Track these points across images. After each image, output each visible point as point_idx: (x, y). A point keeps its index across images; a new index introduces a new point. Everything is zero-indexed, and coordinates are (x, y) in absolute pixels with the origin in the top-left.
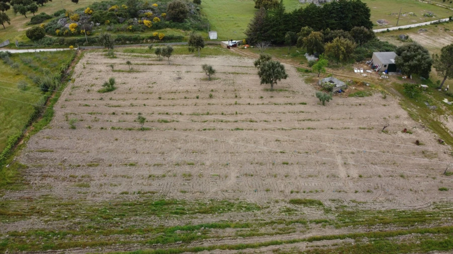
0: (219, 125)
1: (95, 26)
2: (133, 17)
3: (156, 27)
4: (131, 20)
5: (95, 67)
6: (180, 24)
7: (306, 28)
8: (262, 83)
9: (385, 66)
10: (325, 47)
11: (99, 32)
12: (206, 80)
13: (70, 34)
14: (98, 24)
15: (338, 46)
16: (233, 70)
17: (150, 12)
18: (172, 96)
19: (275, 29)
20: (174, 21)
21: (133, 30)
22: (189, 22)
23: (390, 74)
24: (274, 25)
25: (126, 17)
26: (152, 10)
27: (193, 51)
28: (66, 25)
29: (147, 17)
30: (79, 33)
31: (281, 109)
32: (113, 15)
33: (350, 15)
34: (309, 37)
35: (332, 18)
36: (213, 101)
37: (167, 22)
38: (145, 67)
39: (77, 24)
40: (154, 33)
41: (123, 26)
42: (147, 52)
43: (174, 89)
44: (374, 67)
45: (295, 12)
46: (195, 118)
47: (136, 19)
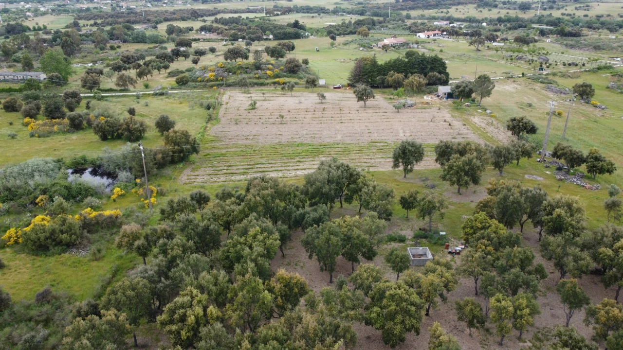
0: (330, 122)
1: (229, 75)
2: (257, 70)
3: (277, 76)
4: (257, 71)
5: (237, 98)
6: (295, 75)
7: (392, 72)
8: (358, 101)
9: (445, 94)
10: (404, 83)
11: (232, 78)
12: (319, 103)
13: (209, 80)
14: (230, 74)
15: (413, 82)
16: (339, 99)
17: (270, 66)
18: (297, 111)
19: (370, 75)
20: (290, 73)
21: (259, 78)
22: (301, 74)
23: (449, 99)
24: (370, 72)
25: (252, 69)
26: (272, 64)
27: (308, 88)
28: (205, 75)
29: (268, 69)
30: (217, 80)
31: (370, 115)
32: (242, 68)
33: (429, 66)
34: (393, 77)
35: (415, 68)
36: (324, 112)
37: (285, 74)
38: (274, 98)
39: (214, 74)
40: (277, 80)
41: (251, 75)
42: (273, 90)
43: (298, 108)
44: (438, 96)
45: (386, 63)
46: (314, 119)
47: (260, 71)
